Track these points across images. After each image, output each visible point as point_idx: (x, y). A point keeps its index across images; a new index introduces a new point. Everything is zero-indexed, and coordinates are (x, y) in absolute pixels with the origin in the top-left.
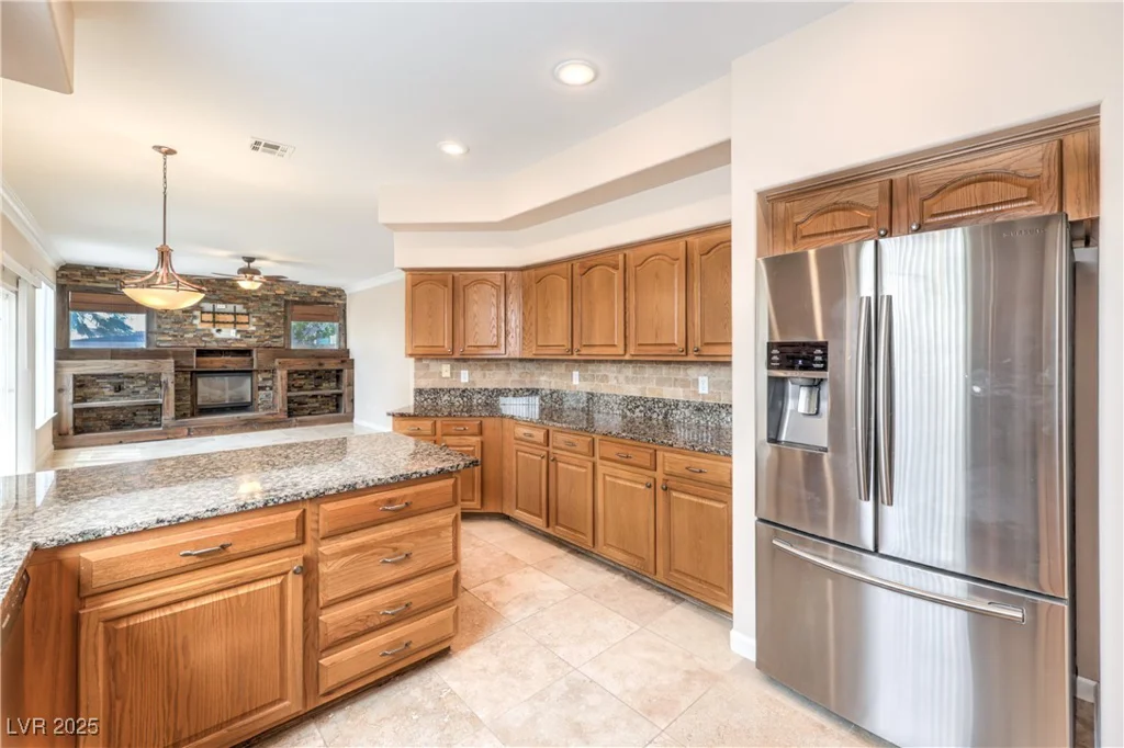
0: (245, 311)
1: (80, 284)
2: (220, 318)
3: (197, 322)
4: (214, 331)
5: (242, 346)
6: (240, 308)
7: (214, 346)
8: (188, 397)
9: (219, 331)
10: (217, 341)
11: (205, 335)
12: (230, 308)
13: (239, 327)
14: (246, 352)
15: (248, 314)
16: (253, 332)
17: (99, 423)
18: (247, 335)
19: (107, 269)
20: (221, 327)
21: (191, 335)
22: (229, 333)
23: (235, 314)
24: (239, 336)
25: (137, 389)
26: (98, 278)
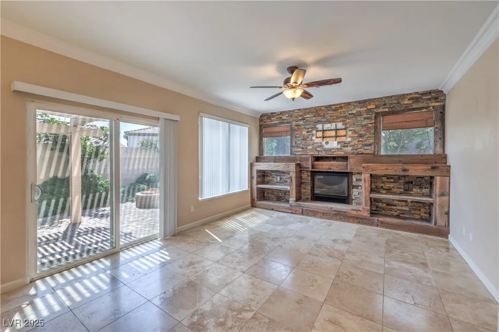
0: (343, 127)
1: (266, 123)
2: (328, 134)
3: (314, 138)
4: (324, 143)
5: (341, 153)
6: (340, 125)
7: (323, 154)
8: (309, 187)
9: (327, 143)
10: (325, 150)
11: (319, 147)
12: (333, 126)
13: (339, 139)
14: (345, 158)
15: (345, 129)
16: (349, 143)
17: (273, 196)
18: (345, 145)
19: (275, 113)
20: (328, 140)
21: (310, 147)
22: (333, 144)
23: (336, 130)
24: (339, 146)
25: (286, 180)
26: (273, 119)
